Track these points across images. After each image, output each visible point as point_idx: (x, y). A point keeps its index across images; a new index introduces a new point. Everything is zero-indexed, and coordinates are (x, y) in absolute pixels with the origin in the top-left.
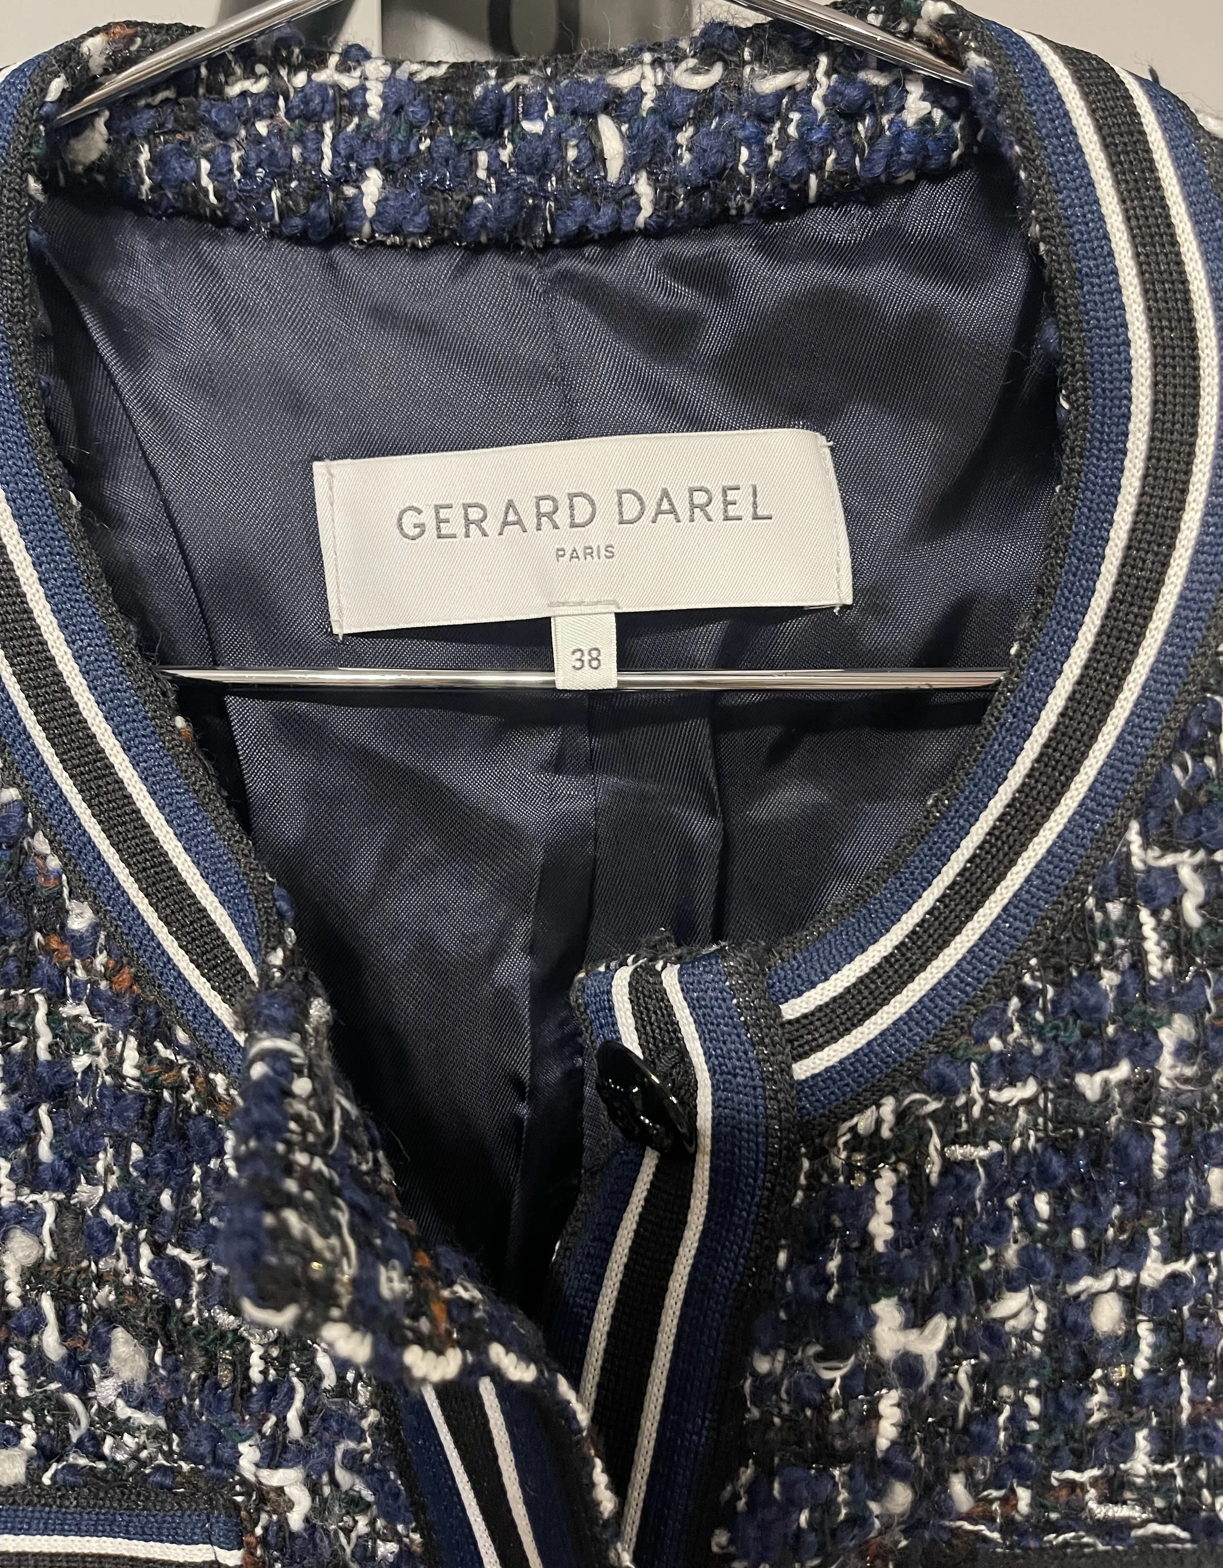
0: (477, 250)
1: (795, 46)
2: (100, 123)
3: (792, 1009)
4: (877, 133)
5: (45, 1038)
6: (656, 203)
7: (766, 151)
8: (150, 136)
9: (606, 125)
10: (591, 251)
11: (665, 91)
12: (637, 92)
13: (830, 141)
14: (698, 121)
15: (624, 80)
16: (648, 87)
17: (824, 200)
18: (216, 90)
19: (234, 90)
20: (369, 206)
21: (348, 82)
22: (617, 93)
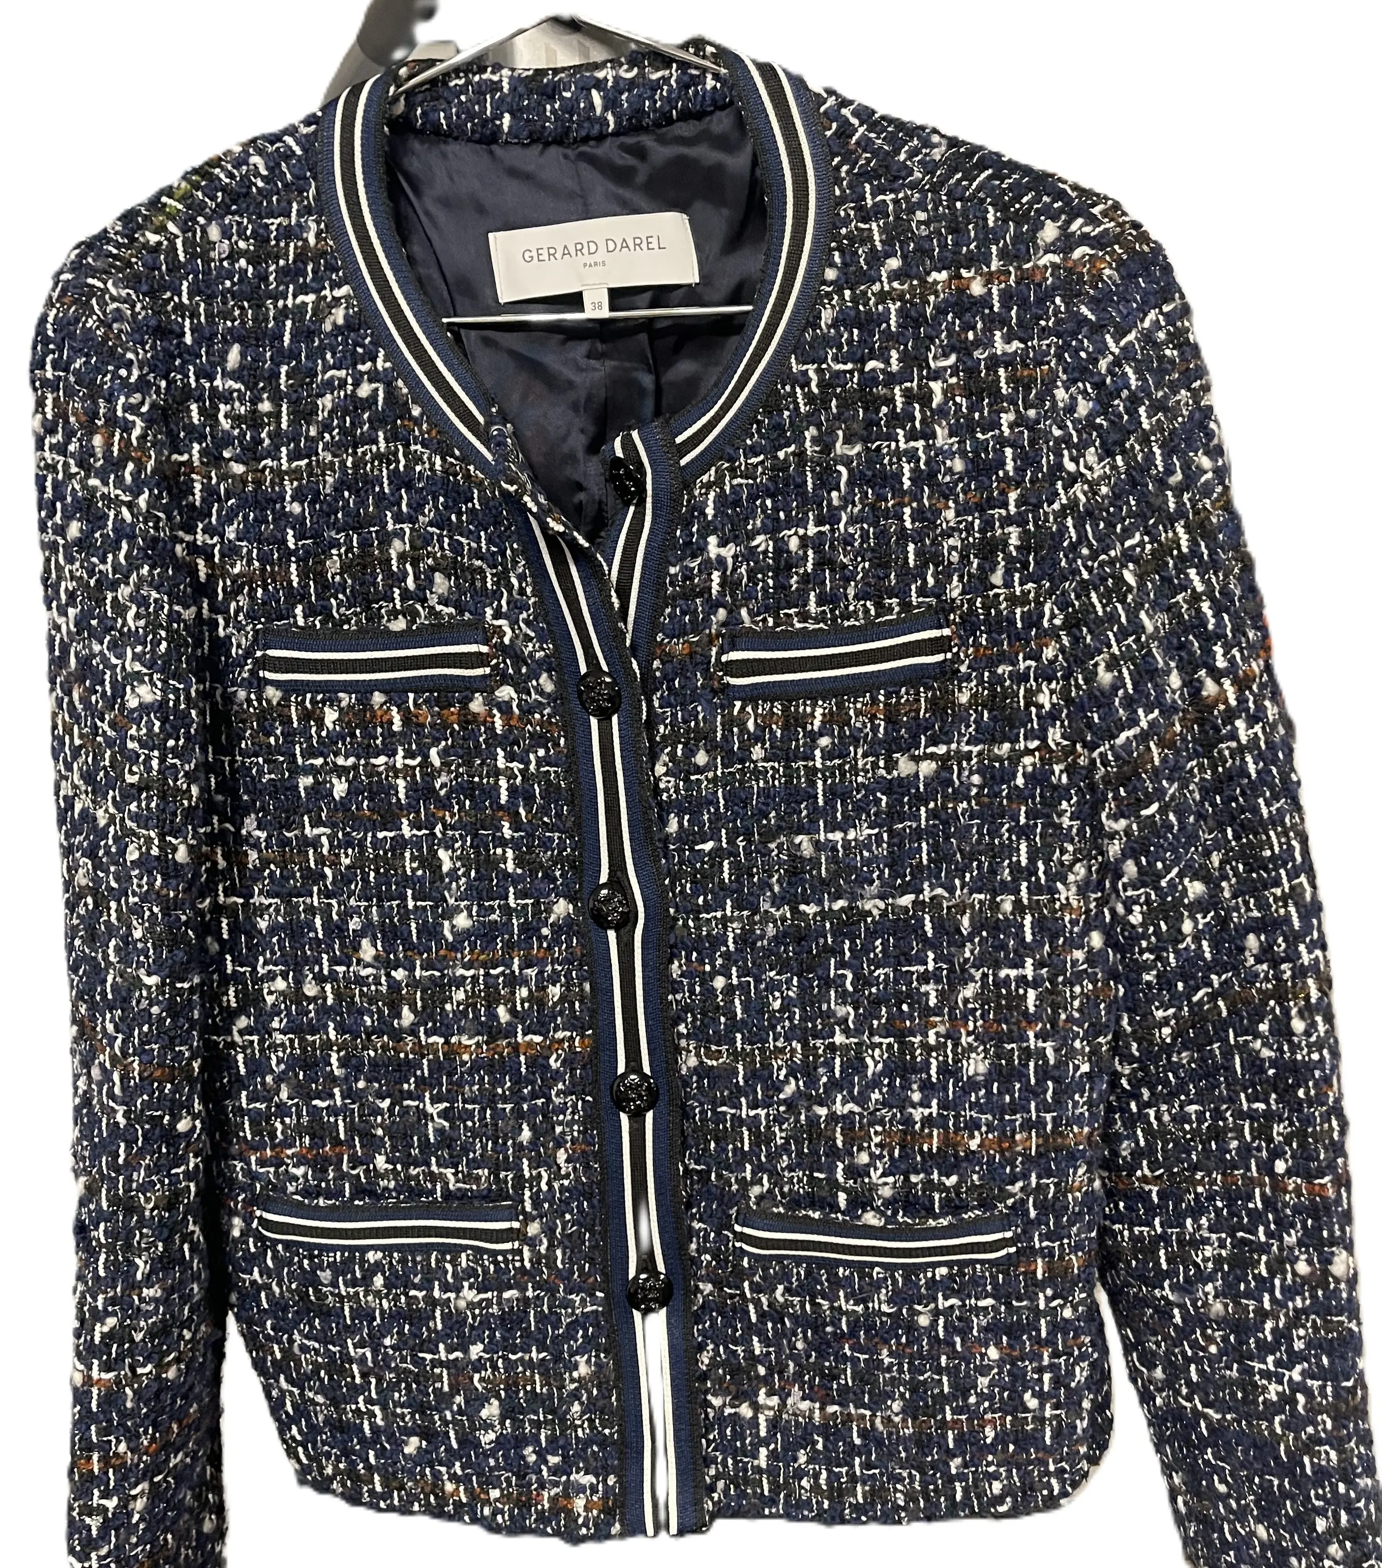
0: (547, 144)
1: (663, 61)
2: (402, 99)
3: (679, 440)
4: (696, 93)
5: (403, 462)
6: (615, 123)
7: (655, 102)
8: (421, 104)
9: (594, 92)
10: (592, 143)
11: (617, 78)
12: (606, 79)
13: (679, 98)
14: (630, 91)
15: (600, 75)
16: (610, 77)
17: (679, 119)
18: (445, 83)
19: (452, 84)
20: (506, 128)
21: (496, 78)
22: (598, 80)
